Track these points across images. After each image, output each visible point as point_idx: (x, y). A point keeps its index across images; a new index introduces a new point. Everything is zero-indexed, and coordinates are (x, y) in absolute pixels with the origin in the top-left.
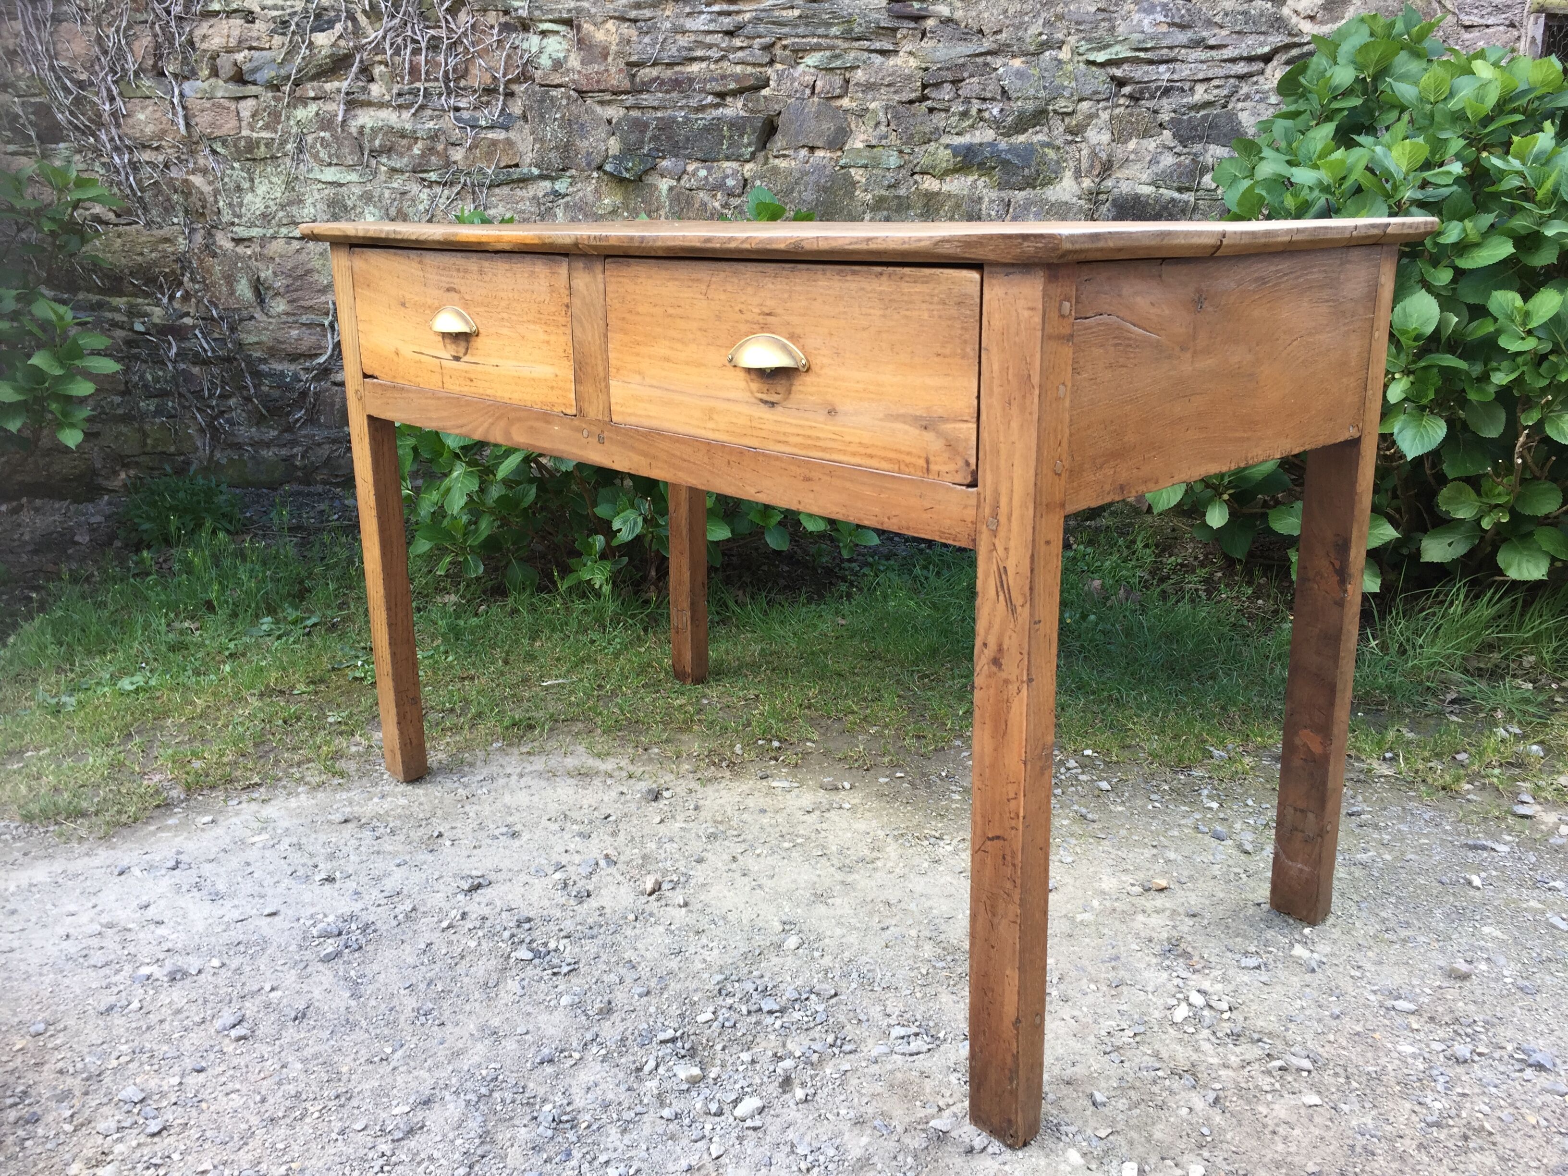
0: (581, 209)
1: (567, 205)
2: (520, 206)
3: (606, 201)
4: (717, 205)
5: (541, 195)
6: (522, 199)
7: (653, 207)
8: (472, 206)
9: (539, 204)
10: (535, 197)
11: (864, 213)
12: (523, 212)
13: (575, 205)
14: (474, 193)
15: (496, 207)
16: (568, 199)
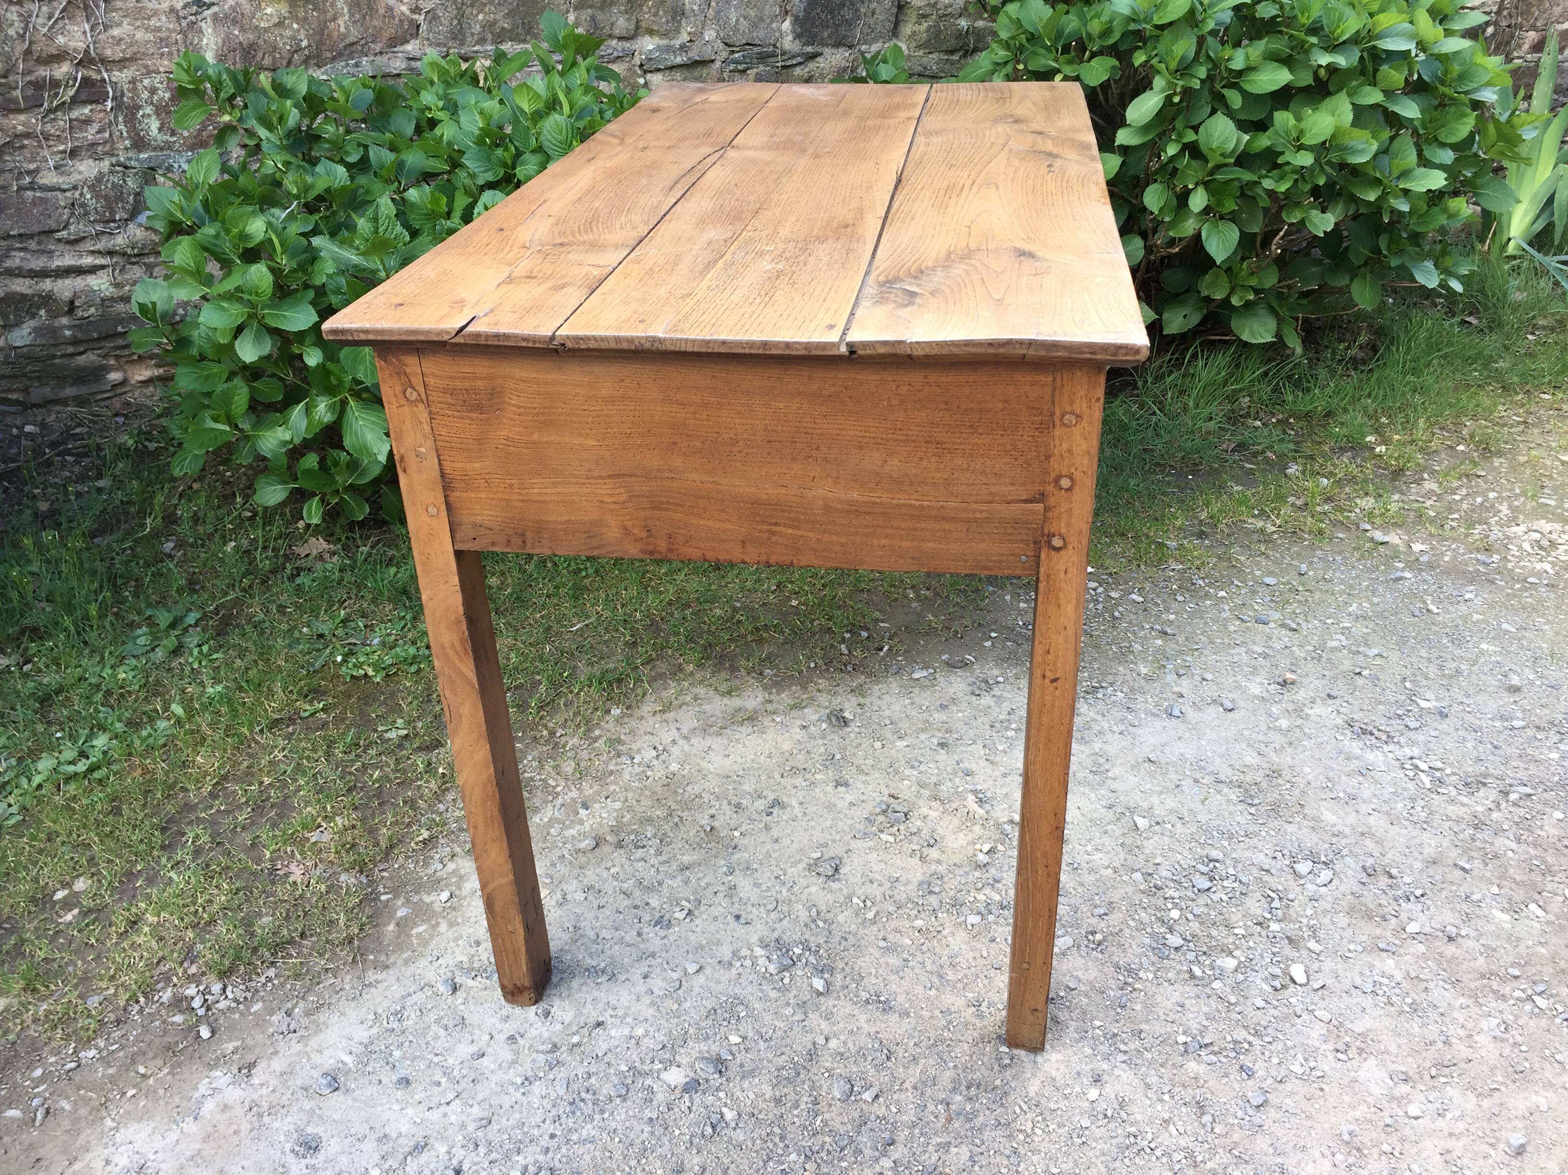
0: (235, 22)
1: (215, 18)
2: (153, 22)
3: (269, 10)
4: (404, 8)
5: (179, 6)
6: (156, 13)
7: (329, 16)
8: (87, 27)
9: (178, 18)
10: (172, 10)
11: (568, 12)
12: (159, 29)
13: (226, 17)
14: (86, 7)
15: (119, 25)
16: (215, 9)
